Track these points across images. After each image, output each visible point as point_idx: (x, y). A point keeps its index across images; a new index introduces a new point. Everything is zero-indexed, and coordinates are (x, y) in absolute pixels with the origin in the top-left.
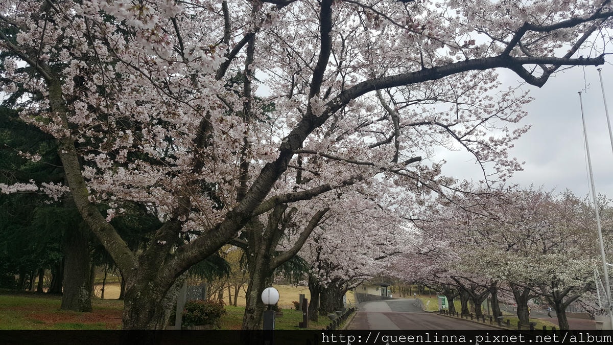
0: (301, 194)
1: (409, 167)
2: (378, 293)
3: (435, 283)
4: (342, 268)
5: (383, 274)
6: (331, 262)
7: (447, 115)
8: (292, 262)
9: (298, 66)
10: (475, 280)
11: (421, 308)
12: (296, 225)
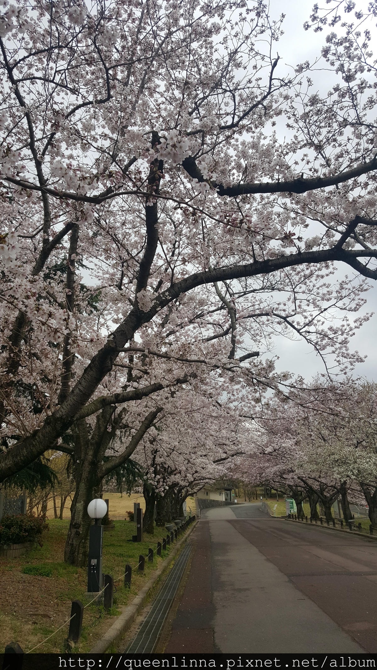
0: (131, 394)
1: (242, 364)
2: (222, 498)
3: (283, 485)
4: (180, 473)
5: (226, 477)
6: (169, 467)
7: (285, 305)
8: (124, 468)
9: (128, 254)
10: (323, 480)
11: (268, 514)
12: (128, 427)
